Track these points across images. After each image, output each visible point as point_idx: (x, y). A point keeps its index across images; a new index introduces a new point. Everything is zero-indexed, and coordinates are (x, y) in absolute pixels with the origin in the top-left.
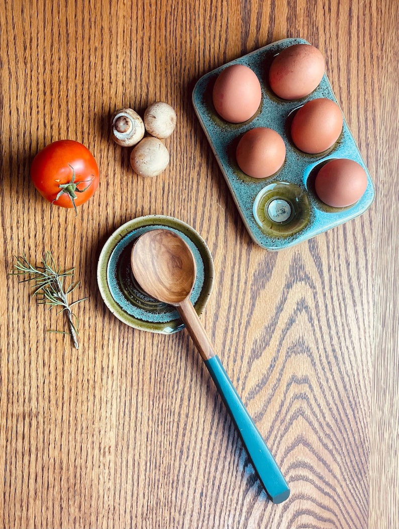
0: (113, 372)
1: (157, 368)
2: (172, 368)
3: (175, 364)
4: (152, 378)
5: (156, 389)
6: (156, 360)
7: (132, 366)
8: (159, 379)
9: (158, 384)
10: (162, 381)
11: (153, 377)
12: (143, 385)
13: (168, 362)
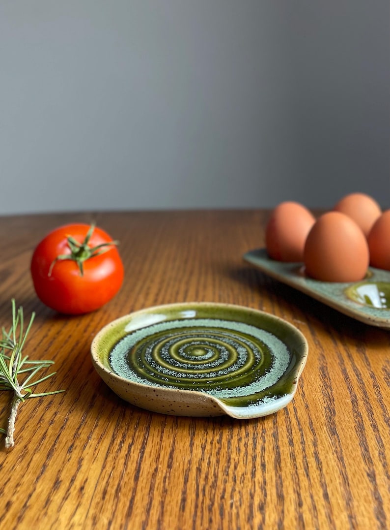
0: (82, 488)
1: (202, 482)
2: (242, 482)
3: (249, 476)
4: (189, 501)
5: (198, 522)
6: (199, 470)
7: (137, 478)
8: (207, 502)
9: (206, 513)
10: (216, 505)
11: (191, 497)
12: (162, 514)
13: (231, 472)
